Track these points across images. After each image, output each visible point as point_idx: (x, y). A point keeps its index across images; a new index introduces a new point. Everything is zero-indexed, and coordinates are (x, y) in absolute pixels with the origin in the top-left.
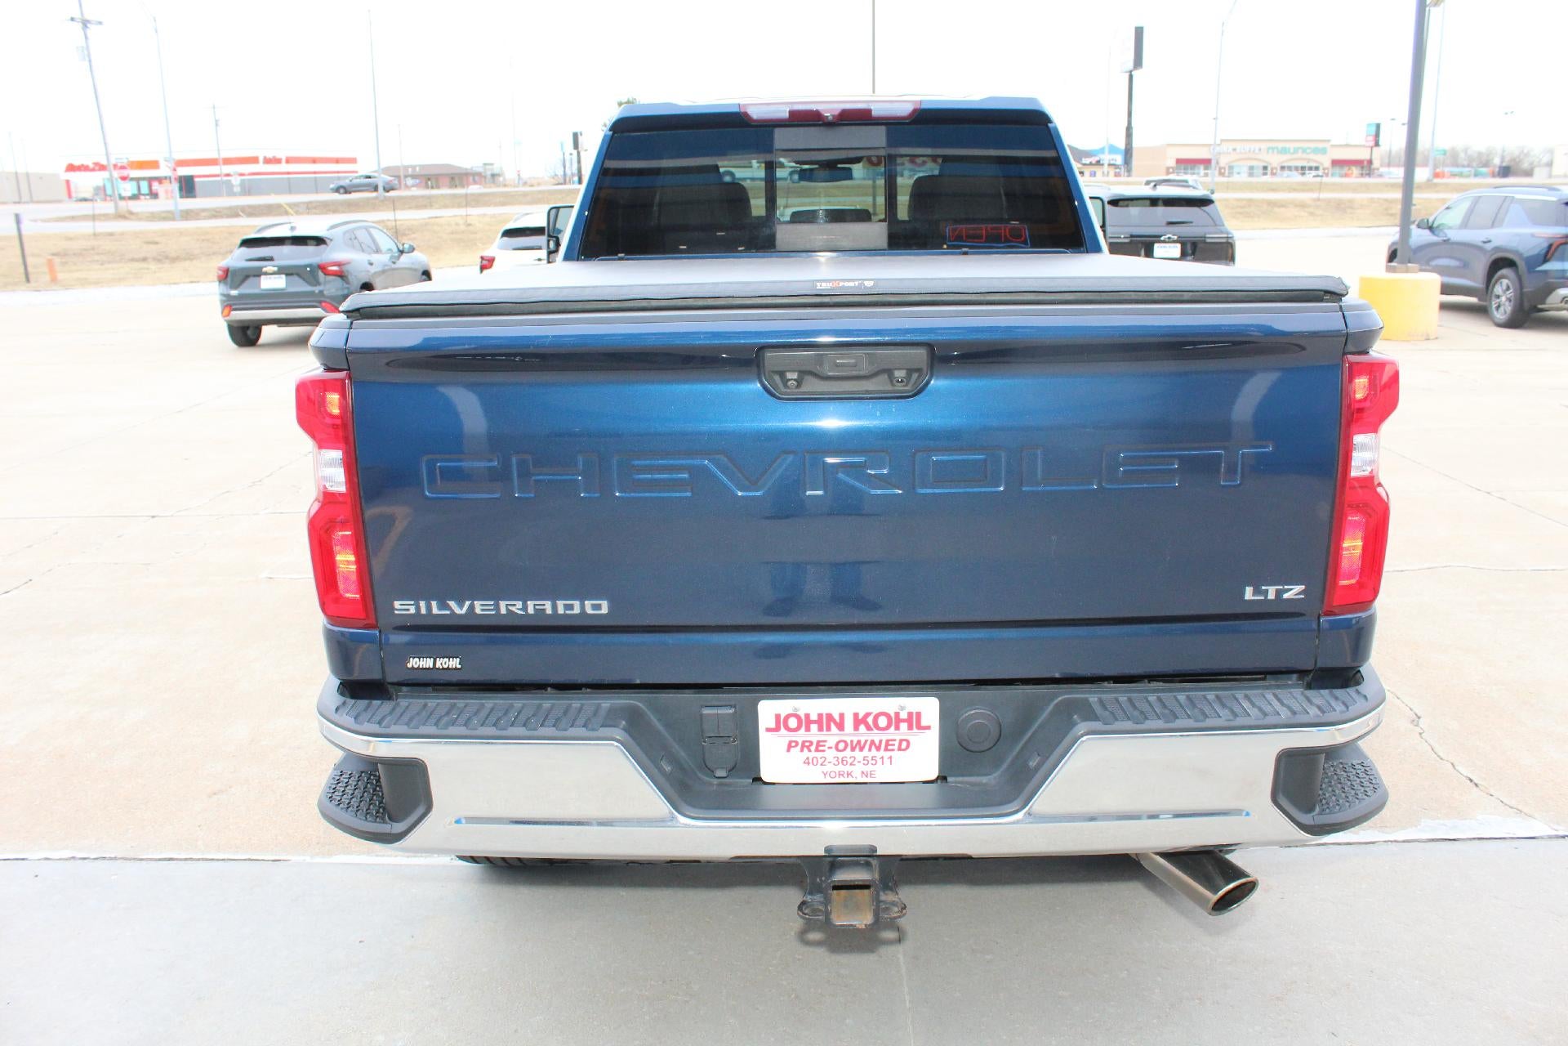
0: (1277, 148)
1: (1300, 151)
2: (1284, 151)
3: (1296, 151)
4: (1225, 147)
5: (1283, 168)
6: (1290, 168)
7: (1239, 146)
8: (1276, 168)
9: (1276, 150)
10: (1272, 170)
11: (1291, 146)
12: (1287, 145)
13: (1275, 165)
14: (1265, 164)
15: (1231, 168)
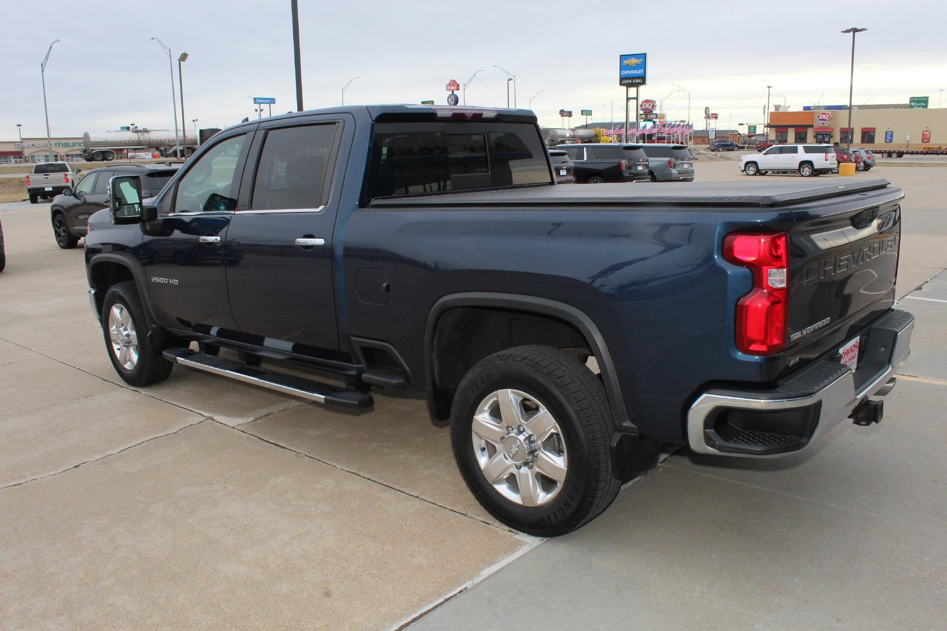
0: (62, 144)
1: (77, 145)
2: (67, 145)
3: (74, 144)
4: (25, 144)
5: (67, 156)
6: (72, 156)
7: (36, 143)
8: (63, 156)
9: (61, 145)
10: (61, 157)
11: (71, 142)
12: (68, 141)
13: (62, 154)
14: (56, 154)
15: (33, 157)
